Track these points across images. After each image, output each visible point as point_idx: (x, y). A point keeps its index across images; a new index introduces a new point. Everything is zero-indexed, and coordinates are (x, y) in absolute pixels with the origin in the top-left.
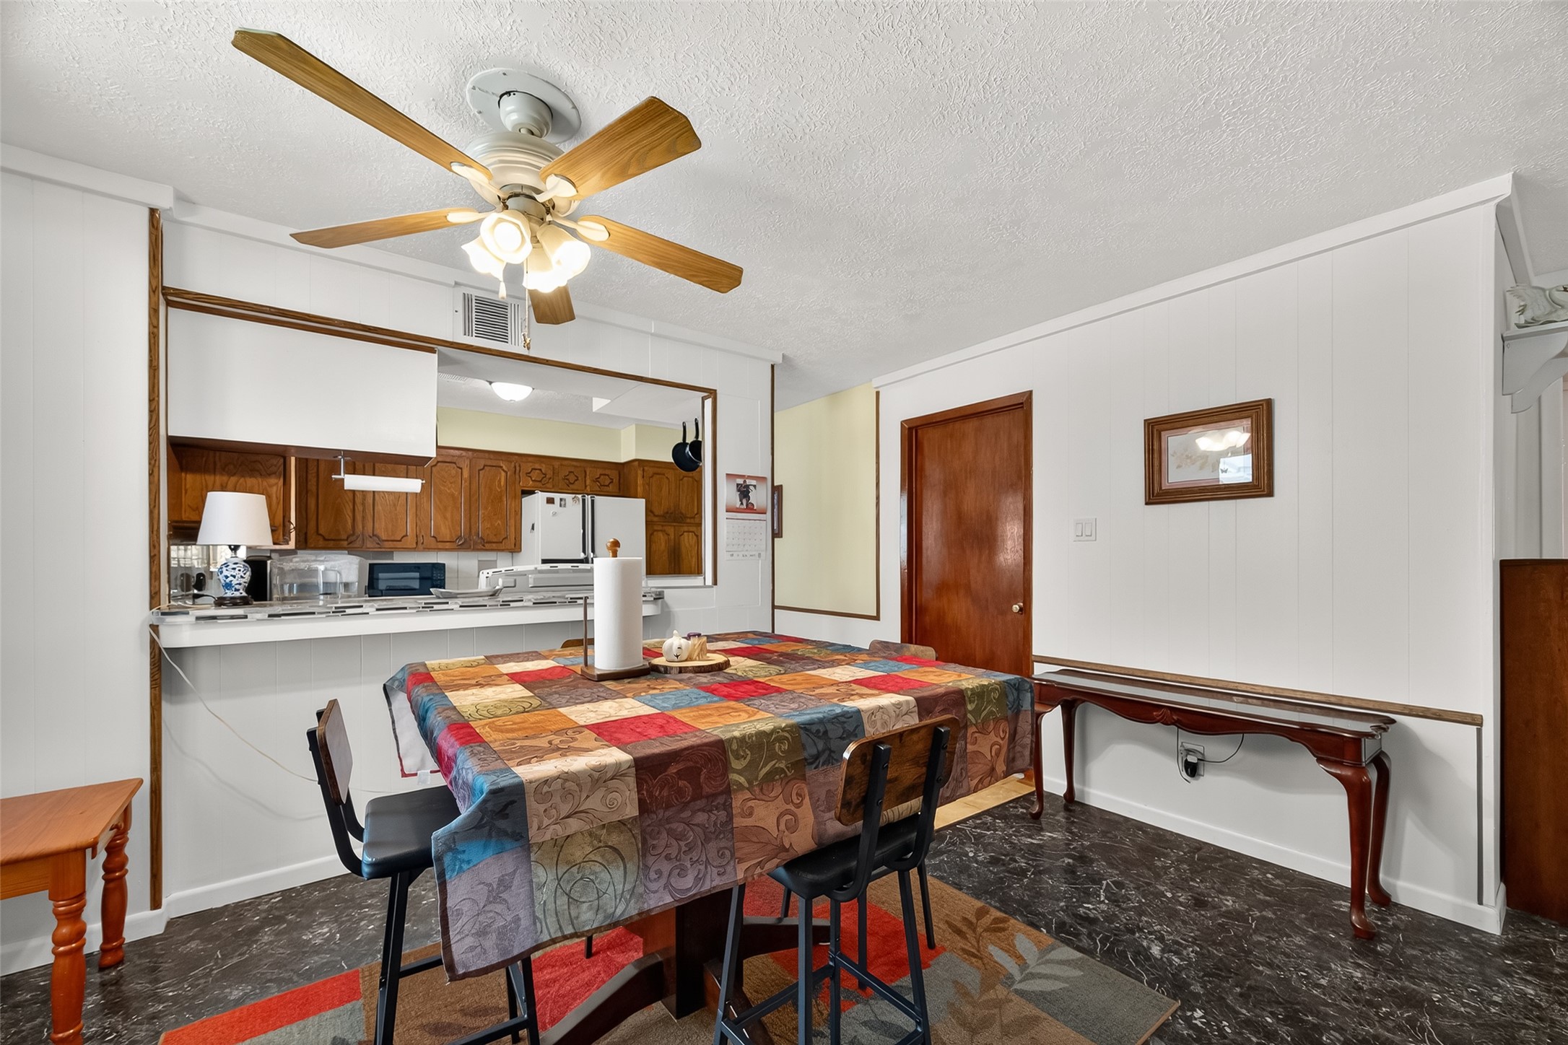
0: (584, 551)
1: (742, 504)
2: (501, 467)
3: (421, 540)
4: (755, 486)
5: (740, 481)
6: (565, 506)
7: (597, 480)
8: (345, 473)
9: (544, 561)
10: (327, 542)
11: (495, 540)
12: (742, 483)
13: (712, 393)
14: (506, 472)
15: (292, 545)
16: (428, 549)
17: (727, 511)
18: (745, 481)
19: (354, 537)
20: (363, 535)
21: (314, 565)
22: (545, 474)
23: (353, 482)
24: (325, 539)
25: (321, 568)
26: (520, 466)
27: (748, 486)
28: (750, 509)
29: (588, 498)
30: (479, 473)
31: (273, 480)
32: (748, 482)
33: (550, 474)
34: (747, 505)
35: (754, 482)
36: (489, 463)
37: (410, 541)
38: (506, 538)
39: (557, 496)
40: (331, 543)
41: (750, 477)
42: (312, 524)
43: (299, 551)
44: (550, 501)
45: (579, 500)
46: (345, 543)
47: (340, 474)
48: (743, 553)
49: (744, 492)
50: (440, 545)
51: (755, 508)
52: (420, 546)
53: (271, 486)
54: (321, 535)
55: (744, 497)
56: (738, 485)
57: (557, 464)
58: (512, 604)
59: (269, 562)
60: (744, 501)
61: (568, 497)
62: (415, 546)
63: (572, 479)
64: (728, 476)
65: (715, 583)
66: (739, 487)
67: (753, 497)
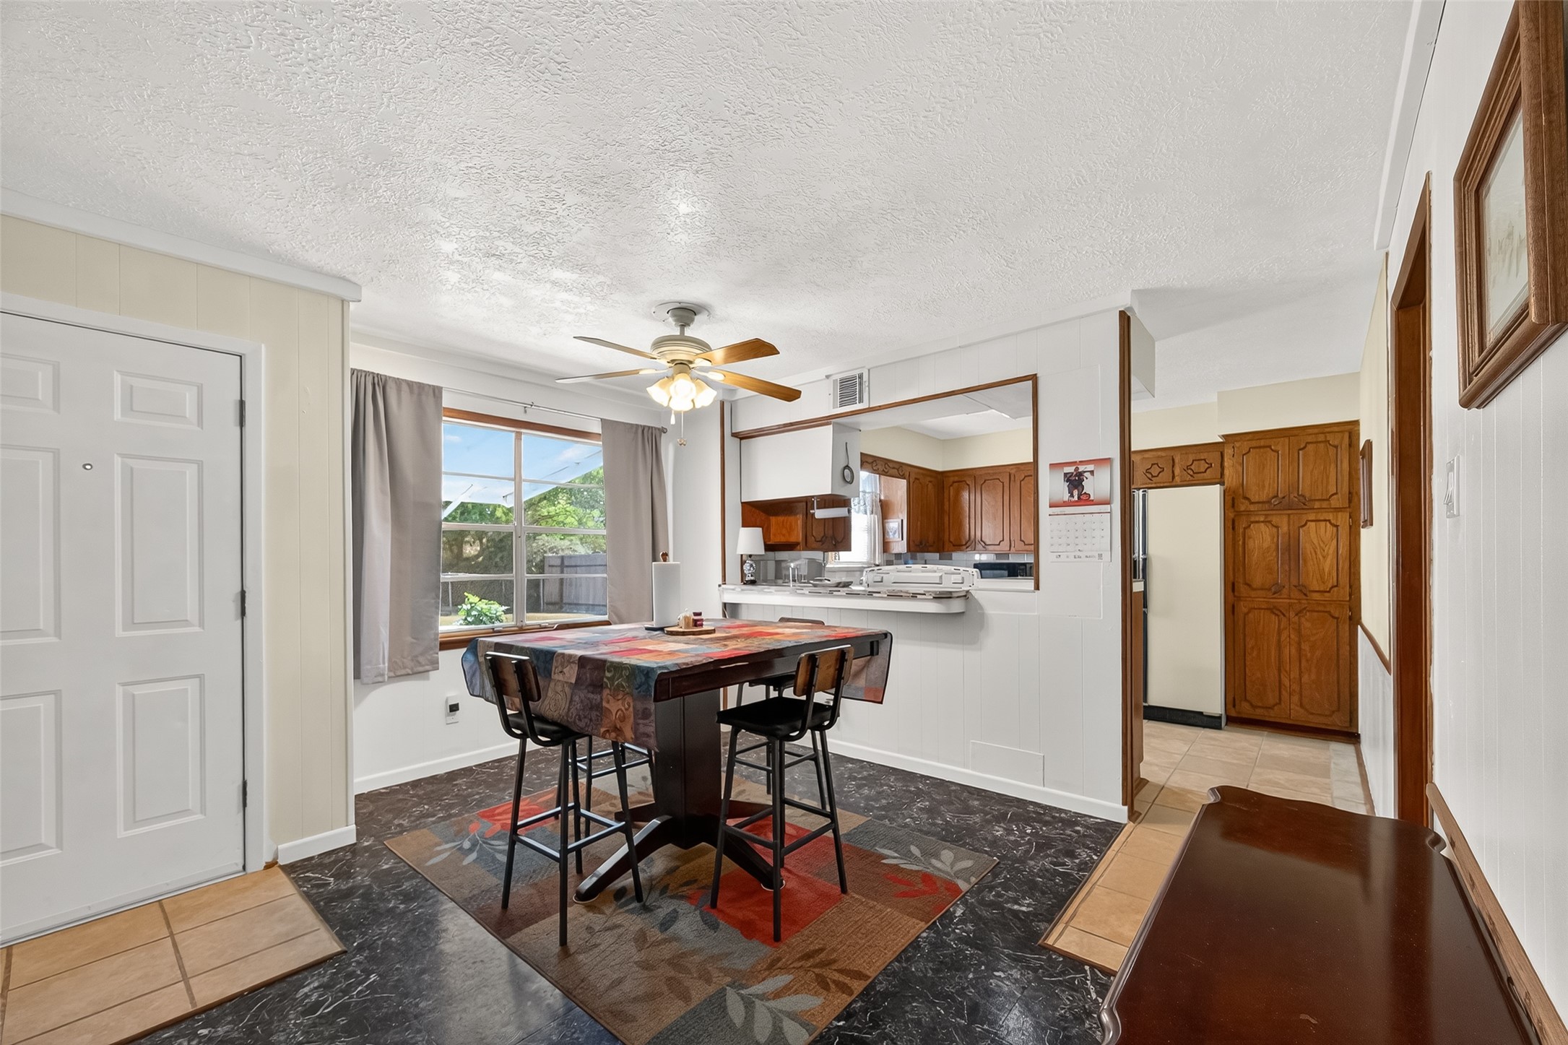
1: (1072, 496)
4: (1092, 472)
5: (1071, 469)
8: (817, 508)
12: (1073, 471)
13: (1034, 379)
17: (1050, 507)
18: (1077, 469)
23: (820, 514)
27: (1080, 474)
28: (1084, 500)
32: (1081, 468)
34: (1079, 498)
35: (1090, 467)
41: (1082, 462)
47: (813, 510)
48: (1074, 554)
49: (1075, 481)
51: (1092, 498)
55: (1076, 487)
56: (1065, 474)
58: (874, 595)
60: (1076, 493)
63: (1155, 471)
64: (1052, 466)
65: (1037, 587)
66: (1068, 478)
67: (1089, 486)
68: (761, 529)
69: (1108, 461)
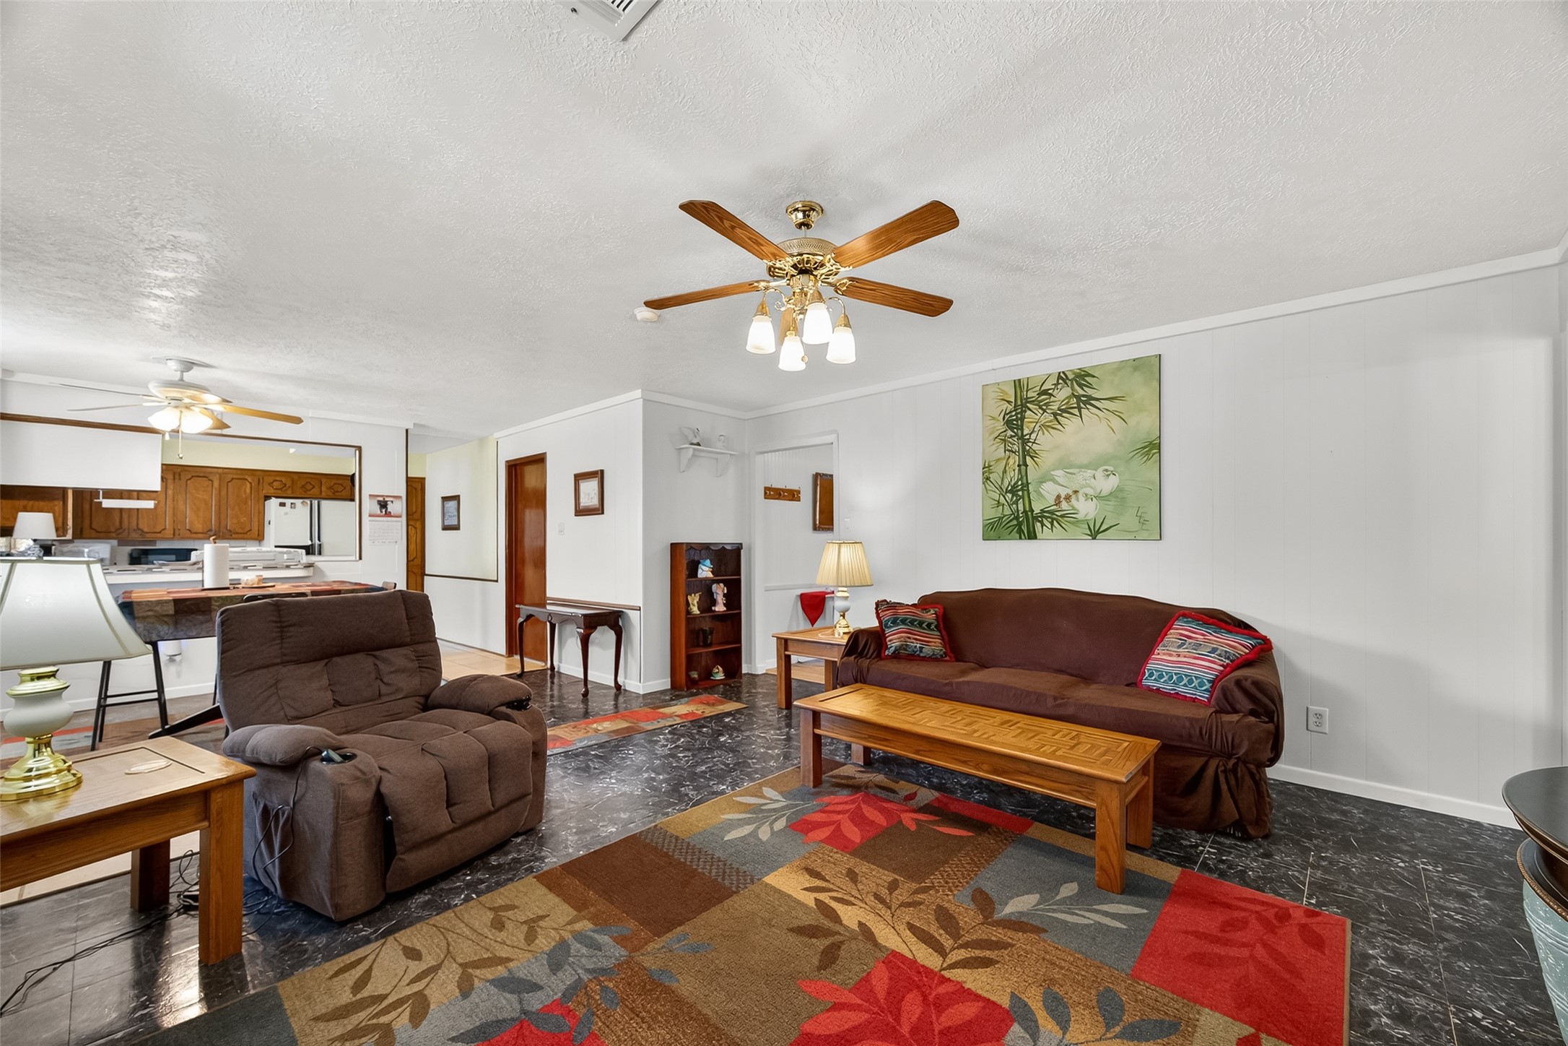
0: (311, 539)
1: (381, 512)
2: (246, 479)
3: (177, 532)
4: (392, 502)
5: (381, 499)
6: (295, 508)
7: (331, 488)
8: (103, 498)
9: (276, 547)
10: (98, 534)
11: (242, 532)
13: (359, 448)
14: (251, 483)
15: (69, 536)
16: (183, 538)
18: (384, 499)
19: (121, 531)
20: (129, 529)
21: (83, 549)
22: (286, 485)
23: (107, 503)
24: (97, 532)
25: (86, 550)
26: (263, 479)
27: (386, 502)
28: (388, 514)
29: (315, 503)
30: (227, 485)
31: (56, 503)
32: (387, 499)
33: (289, 484)
34: (385, 513)
35: (391, 499)
36: (235, 477)
37: (169, 533)
38: (250, 530)
39: (288, 502)
40: (102, 535)
41: (388, 496)
42: (87, 522)
43: (75, 541)
44: (282, 505)
45: (307, 503)
46: (114, 535)
47: (99, 499)
48: (383, 541)
49: (383, 505)
50: (194, 536)
51: (391, 514)
52: (177, 536)
53: (55, 506)
54: (93, 529)
55: (384, 508)
56: (378, 501)
57: (295, 477)
59: (53, 547)
60: (384, 510)
61: (298, 502)
62: (172, 536)
63: (309, 487)
64: (371, 496)
65: (360, 558)
66: (379, 502)
67: (390, 508)
68: (50, 516)
69: (399, 497)
